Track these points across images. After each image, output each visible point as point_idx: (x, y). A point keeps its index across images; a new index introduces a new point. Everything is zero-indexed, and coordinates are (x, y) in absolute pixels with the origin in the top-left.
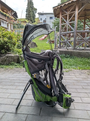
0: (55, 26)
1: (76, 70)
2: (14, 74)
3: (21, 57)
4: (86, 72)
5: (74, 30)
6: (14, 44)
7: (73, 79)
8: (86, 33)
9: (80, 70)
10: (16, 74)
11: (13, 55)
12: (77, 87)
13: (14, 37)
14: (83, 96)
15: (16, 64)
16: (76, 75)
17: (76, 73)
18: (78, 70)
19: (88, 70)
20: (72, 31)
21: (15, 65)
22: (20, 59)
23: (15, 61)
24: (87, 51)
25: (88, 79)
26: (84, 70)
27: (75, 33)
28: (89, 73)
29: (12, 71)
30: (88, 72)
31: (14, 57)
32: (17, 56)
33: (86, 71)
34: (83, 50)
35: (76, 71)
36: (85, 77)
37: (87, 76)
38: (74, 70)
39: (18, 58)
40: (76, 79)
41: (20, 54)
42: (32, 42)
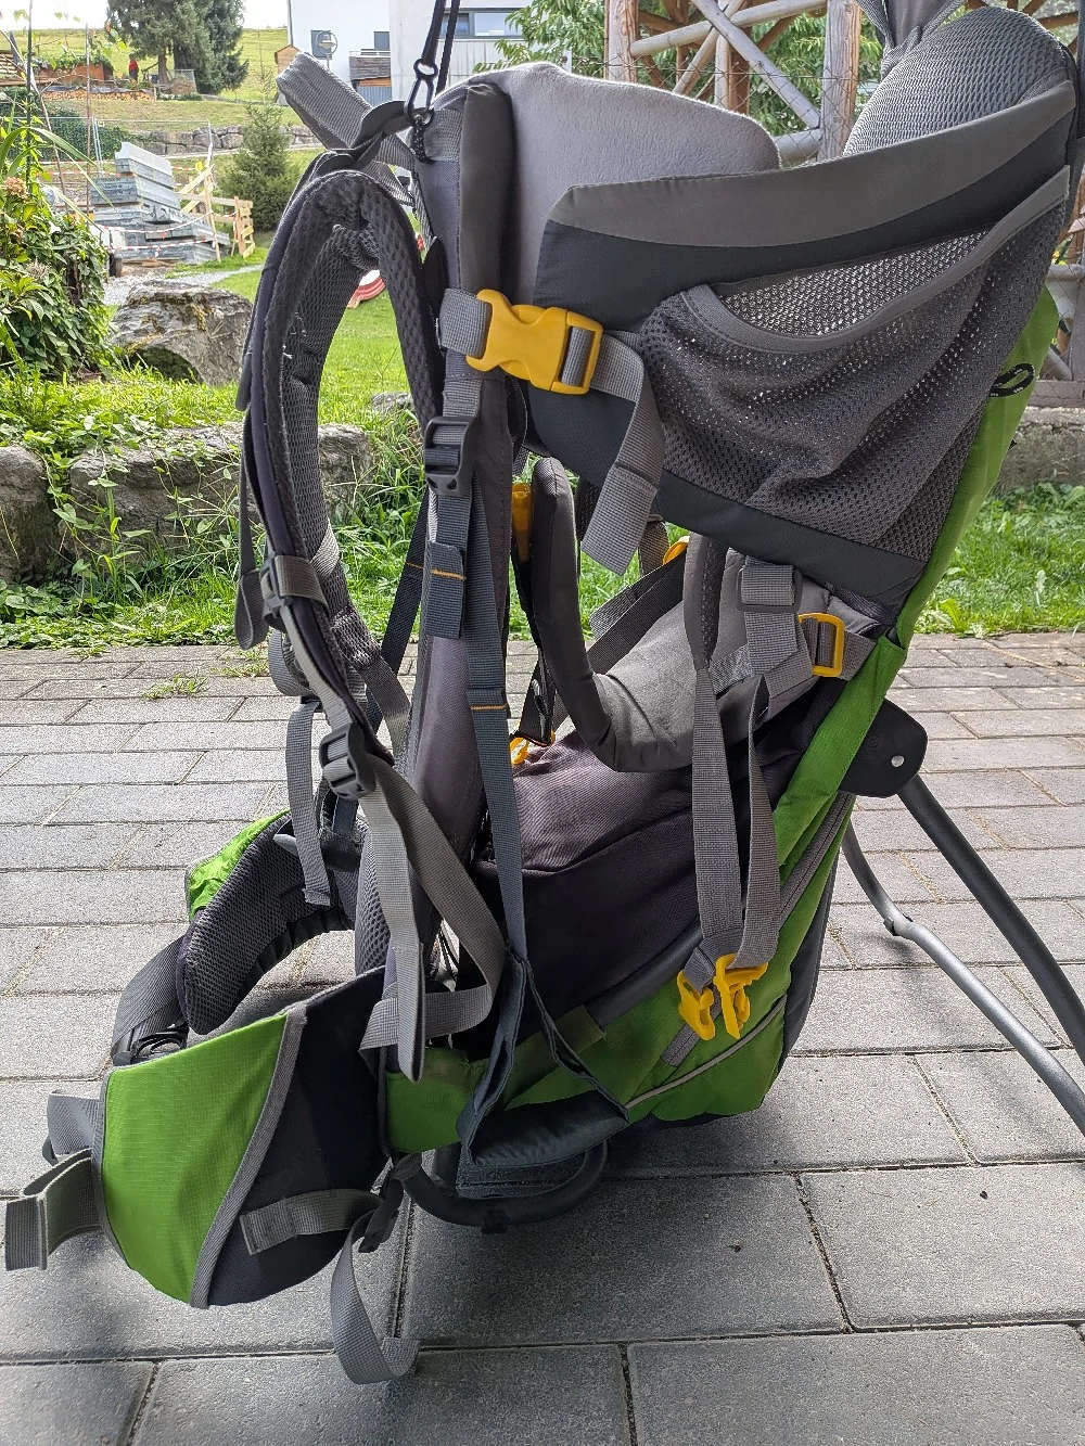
3: (67, 480)
4: (1060, 656)
9: (960, 632)
10: (12, 740)
16: (953, 698)
17: (941, 677)
18: (945, 639)
19: (1075, 639)
22: (68, 515)
26: (1022, 638)
33: (1054, 647)
35: (930, 660)
39: (31, 499)
41: (59, 446)
42: (222, 299)
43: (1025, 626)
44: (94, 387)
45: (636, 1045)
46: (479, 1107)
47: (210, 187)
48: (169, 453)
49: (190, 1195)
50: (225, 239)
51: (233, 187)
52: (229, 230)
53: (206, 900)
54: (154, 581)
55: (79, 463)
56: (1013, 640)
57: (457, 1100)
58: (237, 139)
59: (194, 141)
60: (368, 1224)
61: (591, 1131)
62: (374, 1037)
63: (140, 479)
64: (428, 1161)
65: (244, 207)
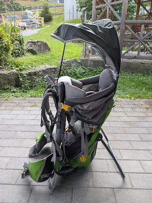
0: (81, 8)
1: (124, 100)
2: (13, 112)
3: (21, 75)
4: (142, 103)
5: (120, 19)
6: (7, 50)
7: (122, 119)
8: (143, 25)
9: (130, 98)
10: (16, 112)
11: (5, 72)
12: (131, 137)
13: (4, 34)
14: (144, 158)
15: (15, 90)
16: (126, 110)
17: (126, 106)
18: (128, 100)
19: (145, 100)
20: (117, 22)
21: (12, 91)
22: (21, 79)
23: (12, 83)
24: (143, 61)
25: (149, 119)
26: (139, 100)
27: (122, 24)
28: (147, 106)
29: (9, 104)
30: (146, 102)
31: (8, 76)
32: (14, 73)
33: (142, 101)
34: (135, 58)
35: (125, 103)
36: (141, 114)
37: (145, 113)
38: (122, 99)
39: (17, 77)
40: (127, 119)
41: (20, 69)
42: (39, 42)
43: (139, 97)
44: (24, 57)
45: (76, 161)
46: (61, 167)
47: (38, 15)
48: (33, 71)
49: (37, 173)
50: (40, 23)
51: (41, 15)
52: (40, 22)
53: (38, 141)
54: (31, 87)
55: (22, 72)
56: (137, 100)
57: (59, 165)
58: (42, 7)
59: (36, 8)
60: (52, 176)
61: (71, 170)
62: (52, 161)
63: (30, 74)
64: (57, 170)
65: (43, 19)
